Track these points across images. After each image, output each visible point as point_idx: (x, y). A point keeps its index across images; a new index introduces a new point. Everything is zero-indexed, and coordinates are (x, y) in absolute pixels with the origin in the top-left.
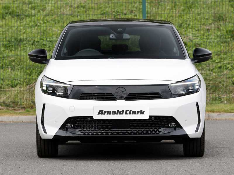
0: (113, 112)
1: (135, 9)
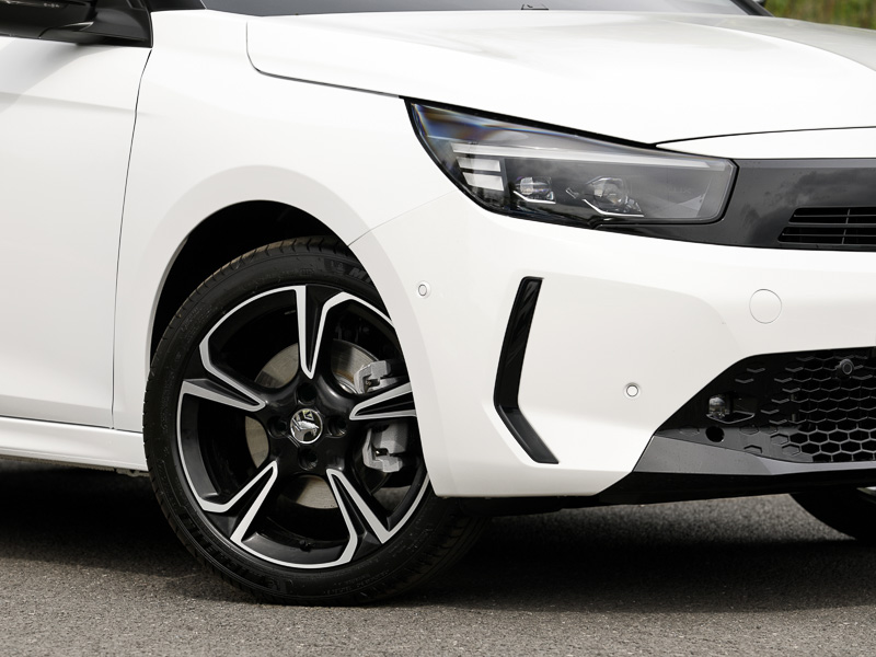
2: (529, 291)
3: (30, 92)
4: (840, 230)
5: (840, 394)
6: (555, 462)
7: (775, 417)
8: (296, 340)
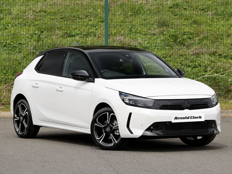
0: (183, 118)
1: (89, 14)
2: (130, 114)
3: (81, 87)
4: (168, 108)
5: (167, 127)
6: (133, 134)
7: (159, 129)
8: (107, 119)
